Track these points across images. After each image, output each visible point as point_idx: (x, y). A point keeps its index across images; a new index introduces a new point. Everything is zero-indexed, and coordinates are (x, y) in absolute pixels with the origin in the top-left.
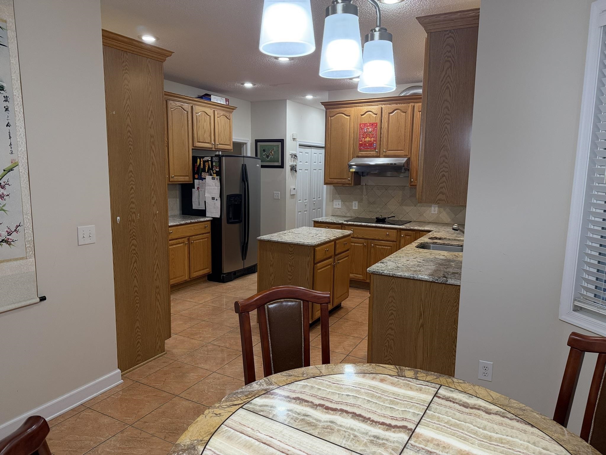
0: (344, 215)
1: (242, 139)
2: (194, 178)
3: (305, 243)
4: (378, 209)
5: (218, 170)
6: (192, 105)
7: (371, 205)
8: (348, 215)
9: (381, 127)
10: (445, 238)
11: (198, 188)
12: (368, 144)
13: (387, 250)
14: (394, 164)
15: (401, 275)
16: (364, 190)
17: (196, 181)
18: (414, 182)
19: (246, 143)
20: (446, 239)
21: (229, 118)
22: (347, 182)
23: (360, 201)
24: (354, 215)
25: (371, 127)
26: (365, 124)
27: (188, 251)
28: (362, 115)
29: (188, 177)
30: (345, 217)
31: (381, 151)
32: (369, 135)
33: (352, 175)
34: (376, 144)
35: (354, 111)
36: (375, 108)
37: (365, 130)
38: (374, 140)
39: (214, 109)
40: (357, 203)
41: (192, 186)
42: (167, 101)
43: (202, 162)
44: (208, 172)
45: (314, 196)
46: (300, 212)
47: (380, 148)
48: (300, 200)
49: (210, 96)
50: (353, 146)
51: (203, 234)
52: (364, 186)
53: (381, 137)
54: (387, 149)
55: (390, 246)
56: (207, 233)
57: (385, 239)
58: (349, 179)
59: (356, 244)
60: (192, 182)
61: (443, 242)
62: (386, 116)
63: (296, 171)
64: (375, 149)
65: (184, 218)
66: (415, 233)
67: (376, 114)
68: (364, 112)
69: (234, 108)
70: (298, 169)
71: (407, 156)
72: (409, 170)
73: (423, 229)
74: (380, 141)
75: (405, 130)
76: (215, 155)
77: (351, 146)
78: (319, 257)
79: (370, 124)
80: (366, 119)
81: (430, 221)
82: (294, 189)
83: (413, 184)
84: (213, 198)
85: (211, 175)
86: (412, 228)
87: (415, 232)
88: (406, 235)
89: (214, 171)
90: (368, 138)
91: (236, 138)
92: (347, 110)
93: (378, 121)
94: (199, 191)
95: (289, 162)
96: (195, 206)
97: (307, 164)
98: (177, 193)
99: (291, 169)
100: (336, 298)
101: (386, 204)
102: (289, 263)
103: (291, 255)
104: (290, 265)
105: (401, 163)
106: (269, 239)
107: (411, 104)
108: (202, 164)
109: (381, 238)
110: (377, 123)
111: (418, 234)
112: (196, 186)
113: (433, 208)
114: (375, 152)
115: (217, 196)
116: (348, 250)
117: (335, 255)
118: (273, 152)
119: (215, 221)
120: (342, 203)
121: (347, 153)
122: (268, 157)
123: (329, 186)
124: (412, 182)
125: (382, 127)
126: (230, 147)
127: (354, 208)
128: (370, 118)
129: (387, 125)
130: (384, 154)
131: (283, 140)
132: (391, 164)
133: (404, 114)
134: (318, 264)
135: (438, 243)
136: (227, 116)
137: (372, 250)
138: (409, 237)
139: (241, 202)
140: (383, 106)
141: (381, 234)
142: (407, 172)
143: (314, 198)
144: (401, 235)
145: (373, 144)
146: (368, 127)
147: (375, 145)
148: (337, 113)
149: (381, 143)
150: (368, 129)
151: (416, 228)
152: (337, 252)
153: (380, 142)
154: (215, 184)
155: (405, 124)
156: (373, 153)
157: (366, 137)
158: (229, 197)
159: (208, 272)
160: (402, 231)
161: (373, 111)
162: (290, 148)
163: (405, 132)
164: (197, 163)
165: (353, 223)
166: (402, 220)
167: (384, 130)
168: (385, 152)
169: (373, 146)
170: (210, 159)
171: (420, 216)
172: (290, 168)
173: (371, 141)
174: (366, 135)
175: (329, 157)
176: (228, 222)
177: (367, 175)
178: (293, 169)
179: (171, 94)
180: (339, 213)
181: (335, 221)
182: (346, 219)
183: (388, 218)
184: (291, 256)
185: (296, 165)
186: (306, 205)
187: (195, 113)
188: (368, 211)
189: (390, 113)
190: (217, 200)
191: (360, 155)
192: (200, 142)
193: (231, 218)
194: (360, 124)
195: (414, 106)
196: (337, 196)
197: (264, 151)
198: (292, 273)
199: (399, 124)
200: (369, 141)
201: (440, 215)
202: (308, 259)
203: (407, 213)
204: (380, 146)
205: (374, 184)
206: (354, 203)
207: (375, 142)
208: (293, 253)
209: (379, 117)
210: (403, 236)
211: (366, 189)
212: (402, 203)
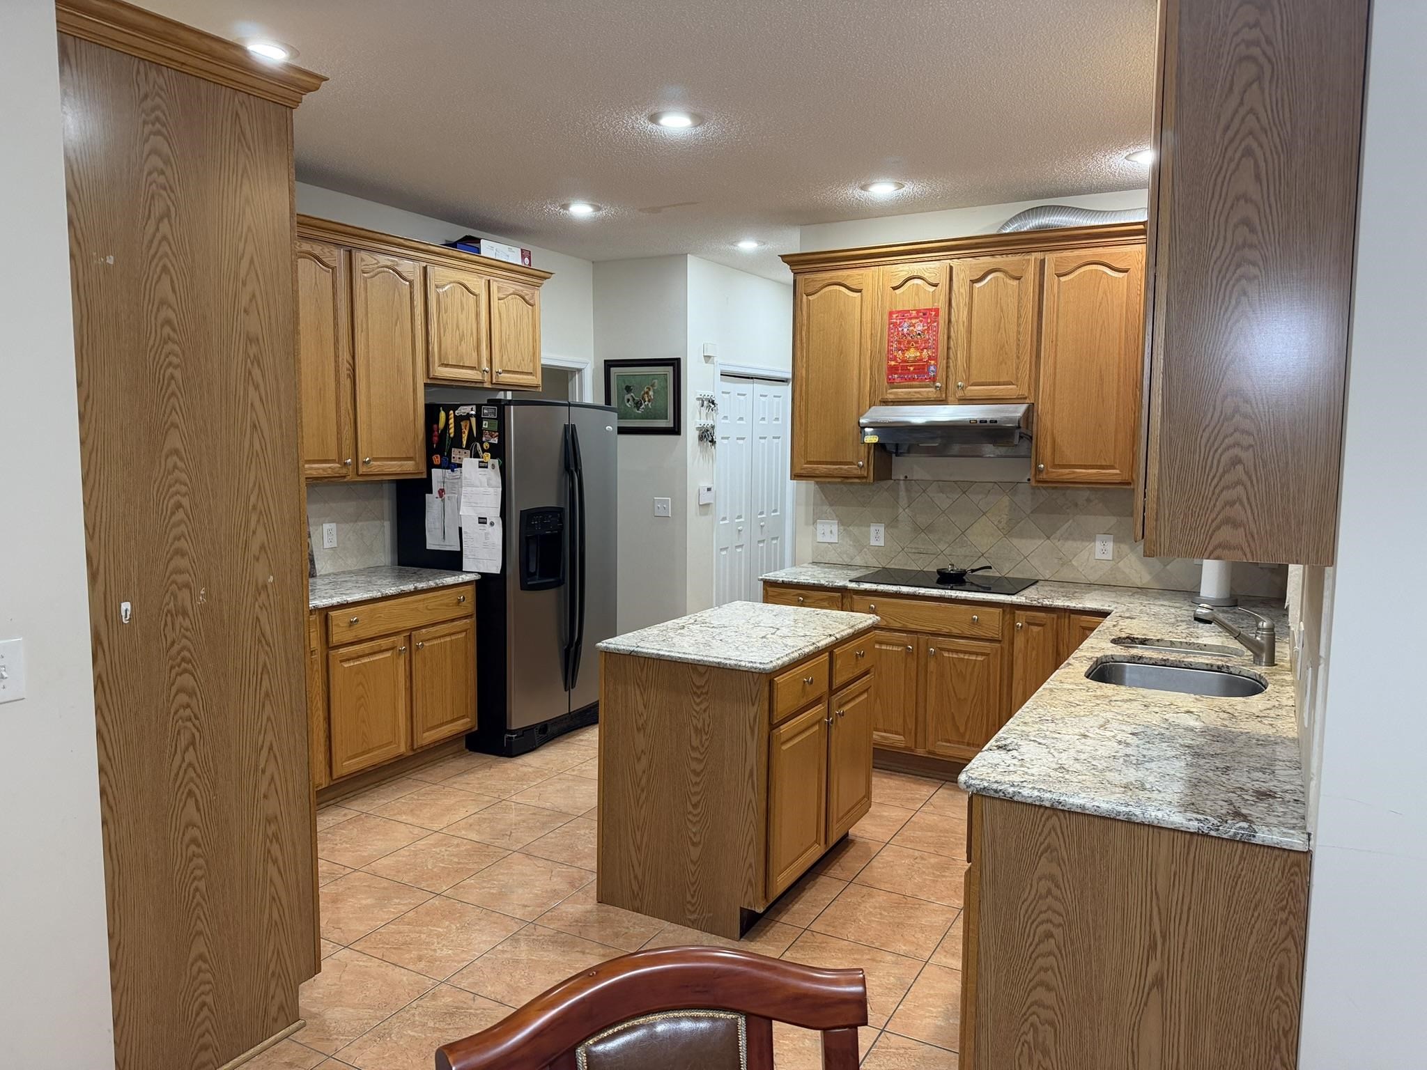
0: (847, 561)
1: (571, 358)
2: (430, 465)
3: (743, 663)
4: (942, 546)
5: (495, 441)
6: (425, 264)
7: (923, 535)
8: (858, 561)
9: (950, 321)
10: (1158, 640)
11: (441, 492)
12: (912, 368)
13: (975, 664)
14: (991, 421)
15: (1083, 807)
16: (903, 493)
17: (436, 473)
18: (1047, 473)
19: (580, 370)
20: (1160, 643)
21: (531, 302)
22: (855, 472)
23: (892, 524)
24: (875, 563)
25: (921, 321)
26: (904, 314)
27: (408, 673)
28: (895, 288)
29: (411, 463)
30: (848, 566)
31: (951, 386)
32: (917, 342)
33: (869, 453)
34: (935, 366)
35: (870, 277)
36: (932, 268)
37: (905, 330)
38: (929, 356)
39: (489, 278)
40: (882, 529)
41: (426, 485)
42: (350, 252)
43: (452, 421)
44: (468, 447)
45: (763, 506)
46: (726, 549)
47: (947, 377)
48: (724, 519)
49: (478, 241)
50: (871, 374)
51: (453, 620)
52: (902, 482)
53: (948, 348)
54: (968, 379)
55: (982, 654)
56: (466, 617)
57: (967, 633)
58: (860, 463)
59: (884, 647)
60: (424, 476)
61: (1161, 657)
62: (964, 290)
63: (713, 442)
64: (934, 379)
65: (401, 577)
66: (1058, 618)
67: (936, 285)
68: (902, 280)
69: (543, 276)
70: (717, 438)
71: (1026, 398)
72: (1031, 438)
73: (1081, 605)
74: (948, 358)
75: (1019, 325)
76: (489, 400)
77: (865, 374)
78: (784, 703)
79: (918, 311)
80: (908, 299)
81: (1093, 578)
82: (709, 489)
83: (1044, 476)
84: (482, 521)
85: (476, 456)
86: (1047, 602)
87: (1055, 616)
88: (1029, 624)
89: (486, 445)
90: (912, 350)
91: (552, 356)
92: (854, 276)
93: (941, 304)
94: (443, 501)
95: (693, 418)
96: (433, 543)
97: (741, 422)
98: (386, 504)
99: (701, 438)
100: (835, 821)
101: (963, 533)
102: (695, 721)
103: (699, 697)
104: (696, 729)
105: (1010, 420)
106: (632, 649)
107: (1034, 256)
108: (452, 426)
109: (955, 631)
110: (937, 311)
111: (1067, 621)
112: (436, 487)
113: (1098, 545)
114: (933, 390)
115: (494, 513)
116: (866, 673)
117: (832, 691)
118: (651, 393)
119: (488, 586)
120: (842, 528)
121: (855, 392)
122: (638, 405)
123: (803, 484)
124: (1040, 471)
125: (953, 319)
126: (536, 380)
127: (873, 542)
128: (917, 294)
129: (966, 313)
130: (960, 394)
131: (678, 360)
132: (981, 422)
133: (1015, 283)
134: (784, 728)
135: (1145, 660)
136: (527, 297)
137: (932, 666)
138: (1040, 628)
139: (562, 528)
140: (955, 263)
141: (958, 620)
142: (1025, 444)
143: (762, 513)
144: (1014, 624)
145: (929, 366)
146: (914, 321)
147: (932, 368)
148: (826, 282)
149: (951, 364)
150: (914, 326)
151: (1060, 603)
152: (838, 681)
153: (947, 363)
154: (489, 480)
155: (1019, 311)
156: (929, 392)
157: (908, 349)
158: (528, 517)
159: (469, 726)
160: (1017, 612)
161: (926, 275)
162: (696, 383)
163: (1019, 333)
164: (437, 422)
165: (874, 587)
166: (1010, 575)
167: (959, 330)
168: (962, 388)
169: (928, 373)
170: (473, 413)
171: (1063, 565)
172: (697, 433)
173: (921, 360)
174: (909, 342)
175: (803, 403)
176: (525, 587)
177: (909, 452)
178: (706, 436)
179: (363, 233)
180: (832, 557)
181: (823, 582)
182: (855, 574)
183: (973, 571)
184: (698, 701)
185: (713, 427)
186: (739, 531)
187: (433, 287)
188: (914, 551)
189: (973, 282)
190: (492, 524)
191: (890, 397)
192: (447, 365)
193: (535, 574)
194: (891, 314)
195: (1043, 262)
196: (827, 508)
197: (628, 389)
198: (701, 754)
199: (1002, 311)
200: (916, 360)
201: (1121, 564)
202: (753, 710)
203: (1025, 558)
204: (947, 372)
205: (928, 477)
206: (873, 529)
207: (933, 362)
208: (707, 693)
209: (943, 292)
210: (1021, 627)
211: (907, 490)
212: (1010, 530)
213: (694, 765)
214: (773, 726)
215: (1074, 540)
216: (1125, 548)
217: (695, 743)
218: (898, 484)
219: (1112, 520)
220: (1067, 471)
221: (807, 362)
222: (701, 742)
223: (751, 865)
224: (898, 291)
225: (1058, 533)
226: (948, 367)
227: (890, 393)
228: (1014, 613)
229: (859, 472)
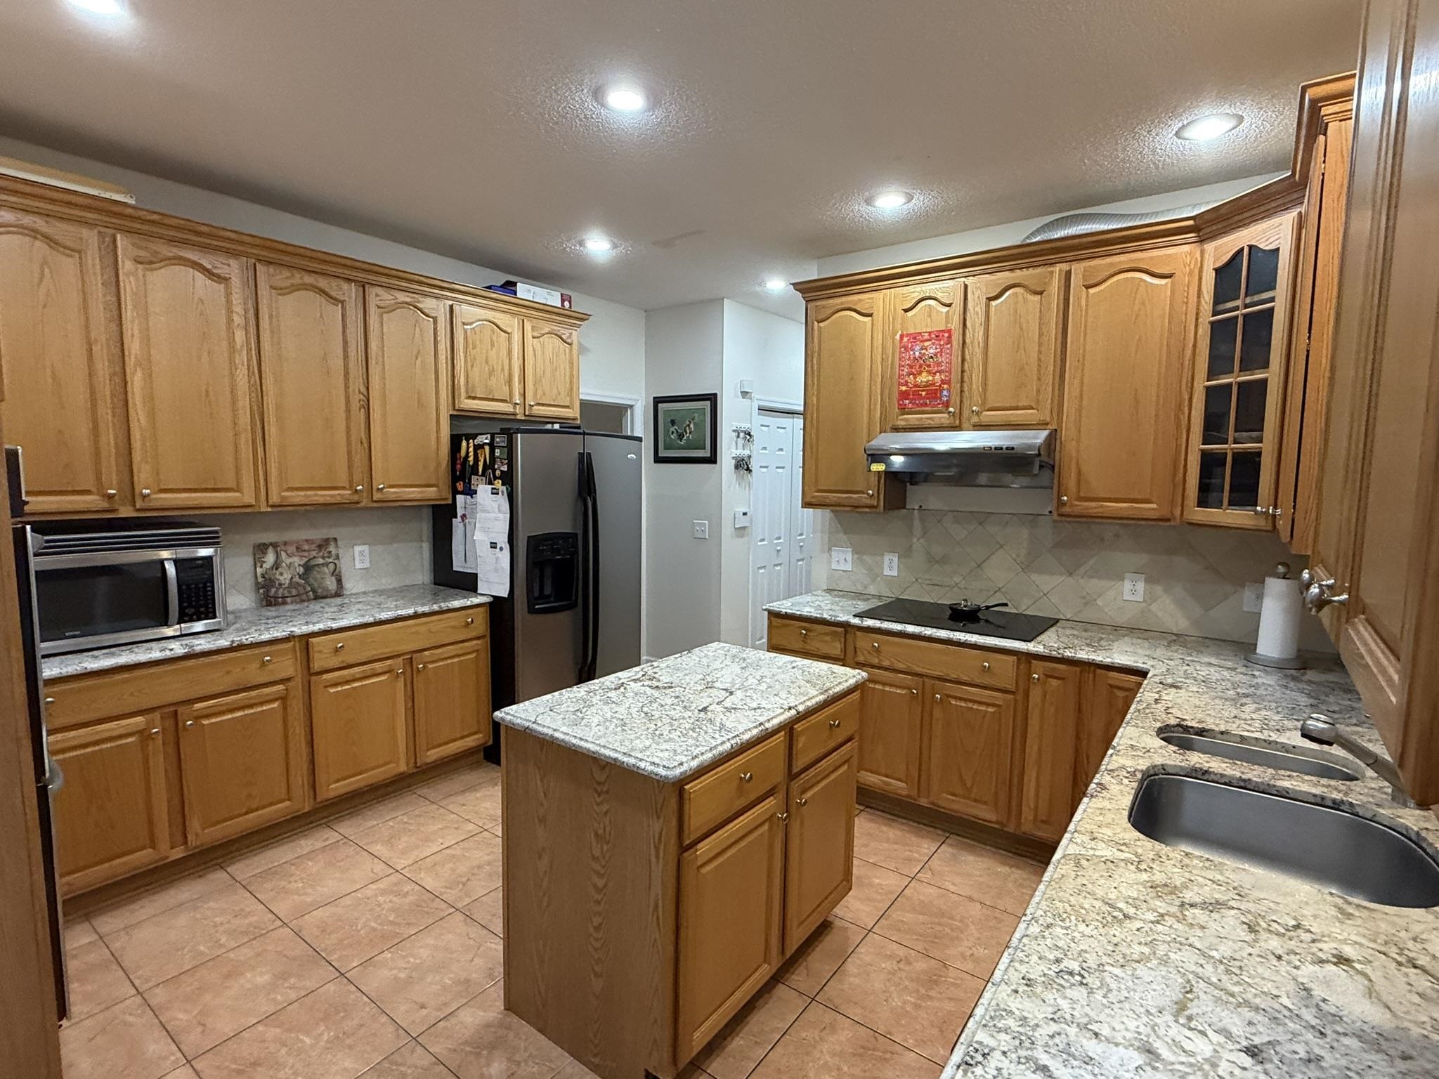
0: (860, 589)
2: (455, 492)
4: (957, 579)
5: (505, 468)
6: (451, 303)
7: (936, 566)
8: (872, 590)
9: (964, 342)
11: (464, 516)
12: (924, 393)
13: (984, 717)
14: (1007, 448)
16: (917, 523)
17: (460, 498)
18: (1072, 506)
19: (631, 407)
20: (1224, 737)
21: (569, 341)
22: (865, 501)
23: (906, 554)
24: (890, 594)
25: (933, 344)
26: (915, 337)
27: (409, 693)
28: (906, 311)
29: (434, 489)
30: (860, 596)
31: (966, 413)
32: (929, 366)
33: (878, 482)
34: (949, 390)
35: (882, 301)
36: (946, 288)
37: (917, 354)
38: (942, 381)
39: (524, 318)
40: (896, 559)
41: (451, 510)
42: (364, 287)
43: (471, 449)
44: (483, 475)
45: (802, 528)
46: (764, 567)
47: (961, 402)
48: (763, 540)
49: (514, 284)
50: (882, 400)
51: (462, 642)
52: (916, 512)
53: (963, 371)
54: (984, 403)
55: (993, 705)
56: (478, 638)
57: (978, 681)
58: (870, 492)
59: (887, 689)
60: (450, 502)
61: (1238, 774)
62: (981, 309)
63: (748, 470)
64: (947, 405)
65: (435, 597)
66: (1081, 672)
67: (949, 305)
68: (913, 302)
69: (583, 318)
70: (754, 465)
71: (1047, 424)
72: (1053, 467)
73: (1109, 660)
74: (962, 382)
75: (1040, 344)
76: (502, 429)
77: (876, 400)
78: (697, 820)
79: (930, 333)
80: (920, 321)
81: (1121, 620)
82: (745, 514)
83: (1066, 510)
84: (493, 545)
85: (490, 483)
86: (1068, 653)
87: (1078, 669)
88: (1047, 676)
89: (498, 473)
90: (924, 374)
91: (592, 390)
92: (863, 300)
93: (955, 325)
94: (465, 525)
95: (729, 449)
96: (458, 566)
97: (780, 453)
98: (425, 527)
99: (737, 467)
100: (795, 924)
101: (979, 566)
102: (596, 825)
103: (599, 796)
104: (596, 834)
105: (1030, 447)
107: (1057, 268)
108: (471, 454)
109: (965, 678)
110: (950, 331)
111: (1091, 676)
112: (460, 512)
113: (1127, 585)
114: (946, 415)
115: (503, 540)
117: (792, 776)
118: (692, 426)
119: (498, 608)
120: (856, 556)
121: (865, 419)
122: (681, 436)
123: (819, 511)
124: (1064, 504)
125: (968, 341)
126: (574, 413)
127: (887, 572)
128: (930, 316)
129: (981, 333)
130: (975, 419)
131: (715, 395)
132: (996, 448)
133: (1037, 298)
134: (703, 847)
136: (564, 337)
137: (937, 713)
138: (1059, 682)
139: (576, 552)
140: (969, 281)
141: (967, 666)
142: (1047, 473)
143: (801, 534)
144: (1029, 675)
145: (941, 391)
146: (926, 344)
147: (945, 393)
148: (839, 307)
149: (966, 389)
150: (926, 348)
151: (1083, 655)
152: (799, 765)
153: (962, 387)
154: (499, 506)
155: (1040, 329)
156: (943, 418)
157: (920, 373)
158: (535, 543)
159: (482, 741)
160: (1033, 662)
161: (939, 295)
162: (732, 416)
163: (1040, 352)
164: (460, 452)
165: (878, 624)
167: (975, 351)
168: (977, 413)
169: (941, 398)
170: (487, 441)
171: (1086, 604)
172: (733, 462)
173: (933, 384)
174: (921, 366)
175: (814, 431)
176: (532, 610)
177: (926, 481)
178: (742, 465)
179: (376, 269)
180: (845, 585)
181: (825, 616)
182: (863, 606)
183: (988, 608)
184: (599, 800)
185: (749, 457)
186: (778, 551)
187: (459, 324)
188: (928, 582)
189: (990, 299)
190: (501, 549)
191: (901, 423)
192: (474, 398)
193: (549, 596)
194: (902, 337)
195: (1069, 273)
196: (842, 537)
197: (673, 423)
198: (603, 867)
199: (1021, 329)
200: (928, 384)
201: (1154, 607)
202: (656, 826)
203: (1045, 595)
204: (961, 397)
205: (945, 508)
206: (887, 558)
207: (945, 386)
208: (607, 792)
209: (957, 313)
210: (1038, 679)
211: (922, 520)
212: (1029, 565)
213: (596, 879)
214: (684, 849)
215: (1100, 578)
216: (1159, 589)
217: (597, 853)
218: (913, 513)
219: (1142, 559)
220: (1094, 504)
221: (819, 390)
224: (910, 314)
225: (1082, 570)
226: (962, 391)
227: (902, 420)
228: (1030, 662)
229: (869, 502)
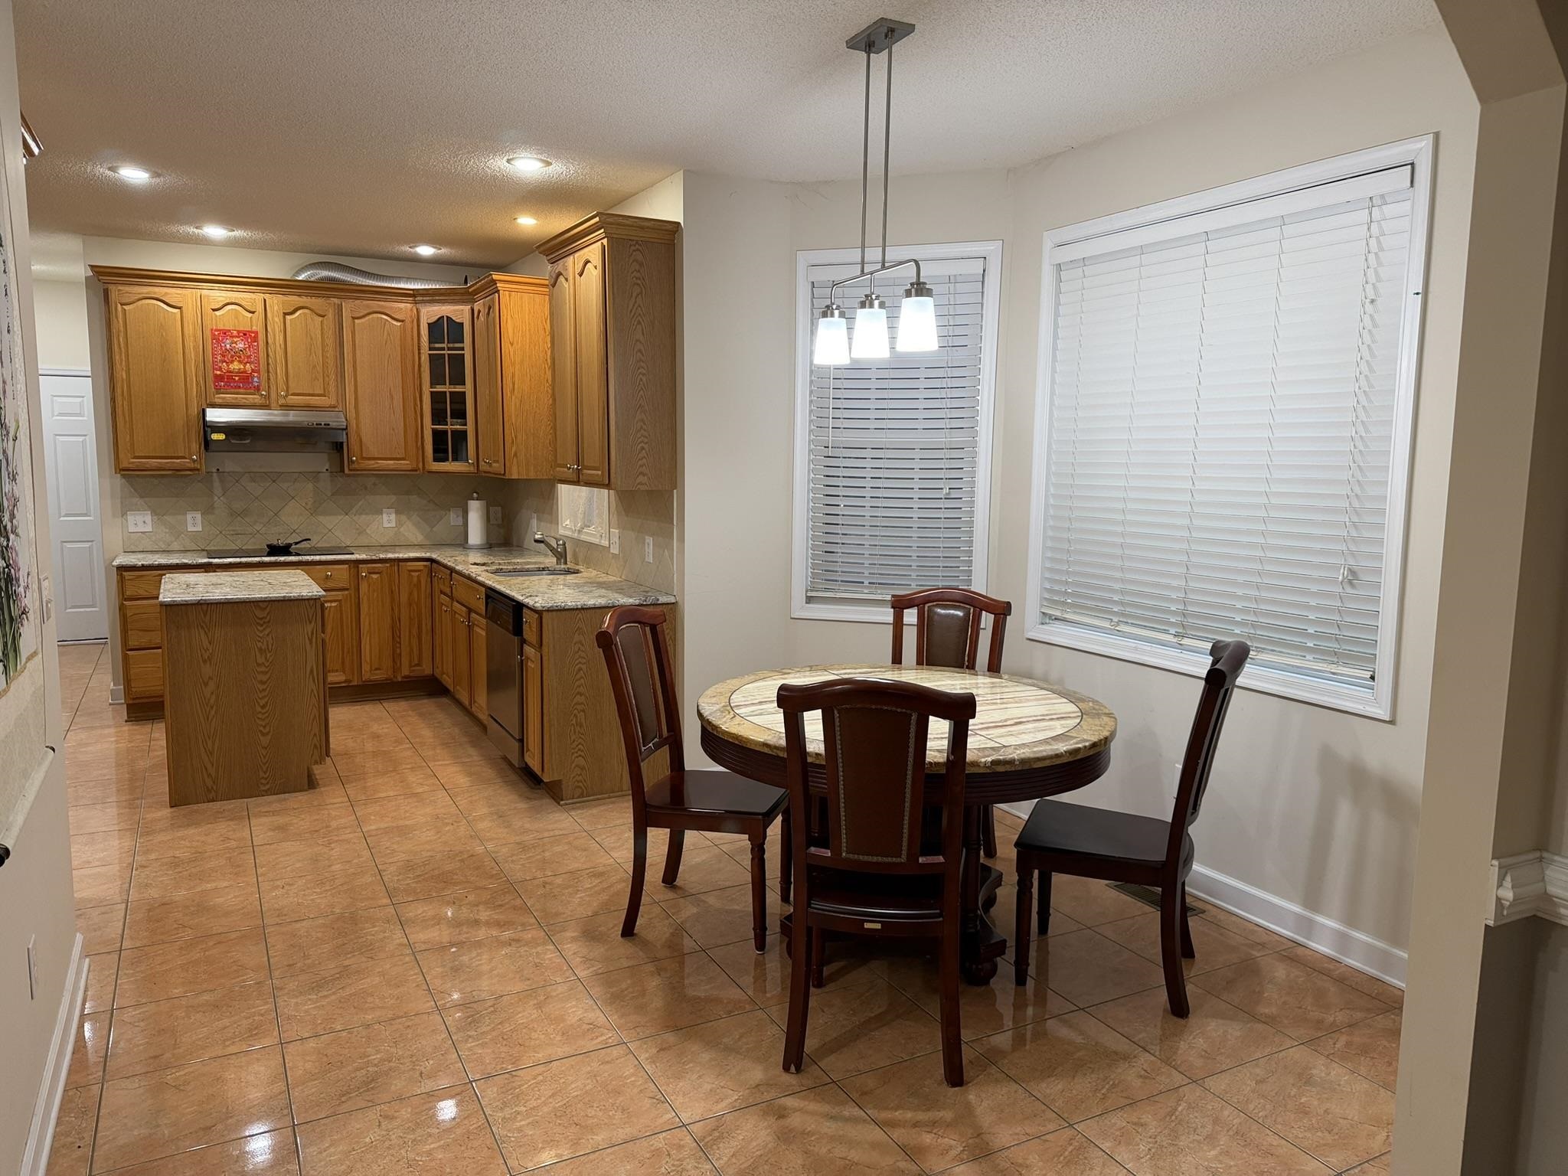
0: (163, 547)
4: (258, 527)
7: (238, 518)
8: (176, 546)
9: (267, 342)
12: (237, 378)
14: (325, 425)
16: (217, 484)
18: (357, 464)
22: (189, 465)
23: (208, 511)
24: (194, 546)
25: (242, 340)
26: (225, 333)
28: (214, 310)
30: (167, 552)
31: (273, 395)
32: (240, 357)
33: (200, 448)
34: (259, 378)
35: (188, 297)
36: (247, 299)
37: (228, 346)
38: (252, 369)
40: (198, 516)
47: (269, 387)
50: (197, 380)
52: (215, 474)
53: (268, 364)
54: (287, 390)
55: (335, 601)
58: (194, 457)
62: (278, 320)
64: (258, 389)
66: (391, 566)
67: (253, 313)
68: (221, 304)
71: (336, 407)
74: (268, 372)
75: (326, 352)
77: (191, 380)
79: (239, 332)
80: (228, 321)
81: (382, 541)
83: (355, 466)
87: (389, 565)
88: (370, 573)
90: (236, 363)
92: (170, 293)
93: (258, 326)
101: (276, 515)
103: (262, 625)
104: (260, 649)
107: (332, 301)
110: (256, 333)
111: (396, 568)
113: (385, 517)
114: (260, 397)
120: (155, 517)
121: (183, 395)
124: (353, 462)
125: (270, 342)
127: (190, 529)
128: (236, 318)
129: (280, 337)
130: (282, 401)
133: (321, 319)
138: (378, 575)
140: (267, 296)
144: (358, 574)
145: (252, 379)
146: (235, 339)
147: (256, 379)
148: (141, 296)
149: (271, 378)
150: (236, 343)
151: (388, 556)
153: (268, 376)
156: (254, 399)
157: (232, 362)
160: (361, 566)
161: (242, 303)
163: (326, 357)
167: (276, 350)
168: (282, 397)
169: (252, 383)
171: (359, 534)
173: (245, 372)
174: (232, 357)
175: (125, 403)
180: (146, 545)
183: (296, 543)
184: (262, 629)
188: (232, 532)
191: (219, 401)
194: (212, 331)
195: (340, 306)
196: (136, 500)
198: (267, 667)
199: (311, 339)
200: (239, 372)
201: (402, 529)
202: (309, 628)
204: (268, 383)
205: (238, 469)
206: (189, 516)
207: (256, 374)
209: (260, 318)
210: (365, 576)
211: (222, 481)
212: (315, 510)
213: (260, 677)
215: (366, 514)
216: (403, 517)
217: (260, 660)
218: (212, 476)
219: (393, 498)
220: (373, 462)
221: (128, 366)
222: (266, 658)
223: (315, 735)
224: (217, 313)
225: (354, 510)
226: (269, 379)
227: (219, 398)
228: (358, 567)
229: (192, 465)
